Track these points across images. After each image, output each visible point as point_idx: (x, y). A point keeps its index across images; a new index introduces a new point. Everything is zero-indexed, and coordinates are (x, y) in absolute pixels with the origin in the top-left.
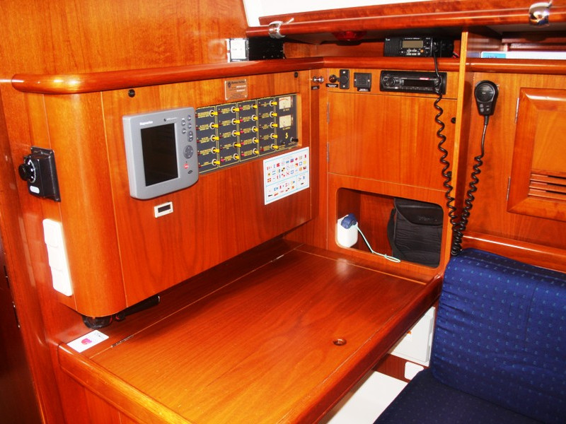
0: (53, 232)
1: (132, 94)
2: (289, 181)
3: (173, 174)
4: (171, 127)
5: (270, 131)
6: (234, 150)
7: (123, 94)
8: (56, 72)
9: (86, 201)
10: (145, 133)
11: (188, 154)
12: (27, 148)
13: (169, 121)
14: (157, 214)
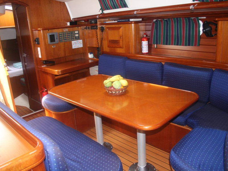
0: (39, 49)
1: (49, 30)
2: (78, 45)
3: (55, 41)
4: (54, 35)
5: (73, 37)
6: (66, 39)
7: (47, 30)
8: (38, 28)
9: (43, 44)
10: (50, 36)
11: (57, 38)
12: (36, 38)
13: (54, 34)
14: (53, 47)
